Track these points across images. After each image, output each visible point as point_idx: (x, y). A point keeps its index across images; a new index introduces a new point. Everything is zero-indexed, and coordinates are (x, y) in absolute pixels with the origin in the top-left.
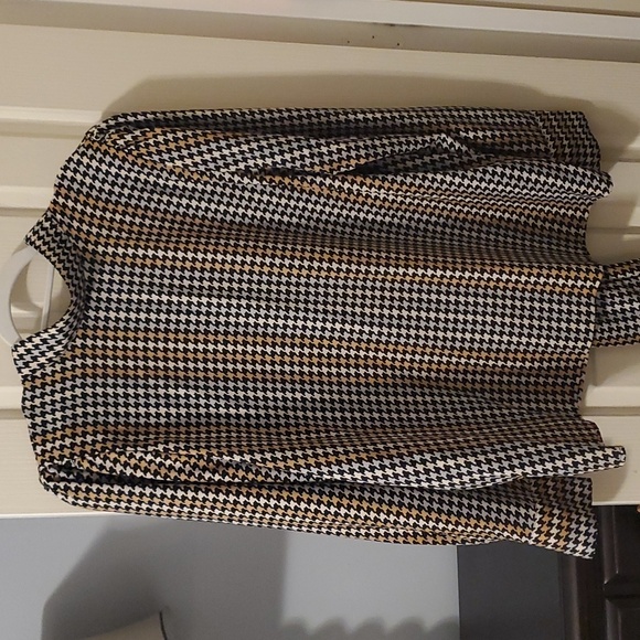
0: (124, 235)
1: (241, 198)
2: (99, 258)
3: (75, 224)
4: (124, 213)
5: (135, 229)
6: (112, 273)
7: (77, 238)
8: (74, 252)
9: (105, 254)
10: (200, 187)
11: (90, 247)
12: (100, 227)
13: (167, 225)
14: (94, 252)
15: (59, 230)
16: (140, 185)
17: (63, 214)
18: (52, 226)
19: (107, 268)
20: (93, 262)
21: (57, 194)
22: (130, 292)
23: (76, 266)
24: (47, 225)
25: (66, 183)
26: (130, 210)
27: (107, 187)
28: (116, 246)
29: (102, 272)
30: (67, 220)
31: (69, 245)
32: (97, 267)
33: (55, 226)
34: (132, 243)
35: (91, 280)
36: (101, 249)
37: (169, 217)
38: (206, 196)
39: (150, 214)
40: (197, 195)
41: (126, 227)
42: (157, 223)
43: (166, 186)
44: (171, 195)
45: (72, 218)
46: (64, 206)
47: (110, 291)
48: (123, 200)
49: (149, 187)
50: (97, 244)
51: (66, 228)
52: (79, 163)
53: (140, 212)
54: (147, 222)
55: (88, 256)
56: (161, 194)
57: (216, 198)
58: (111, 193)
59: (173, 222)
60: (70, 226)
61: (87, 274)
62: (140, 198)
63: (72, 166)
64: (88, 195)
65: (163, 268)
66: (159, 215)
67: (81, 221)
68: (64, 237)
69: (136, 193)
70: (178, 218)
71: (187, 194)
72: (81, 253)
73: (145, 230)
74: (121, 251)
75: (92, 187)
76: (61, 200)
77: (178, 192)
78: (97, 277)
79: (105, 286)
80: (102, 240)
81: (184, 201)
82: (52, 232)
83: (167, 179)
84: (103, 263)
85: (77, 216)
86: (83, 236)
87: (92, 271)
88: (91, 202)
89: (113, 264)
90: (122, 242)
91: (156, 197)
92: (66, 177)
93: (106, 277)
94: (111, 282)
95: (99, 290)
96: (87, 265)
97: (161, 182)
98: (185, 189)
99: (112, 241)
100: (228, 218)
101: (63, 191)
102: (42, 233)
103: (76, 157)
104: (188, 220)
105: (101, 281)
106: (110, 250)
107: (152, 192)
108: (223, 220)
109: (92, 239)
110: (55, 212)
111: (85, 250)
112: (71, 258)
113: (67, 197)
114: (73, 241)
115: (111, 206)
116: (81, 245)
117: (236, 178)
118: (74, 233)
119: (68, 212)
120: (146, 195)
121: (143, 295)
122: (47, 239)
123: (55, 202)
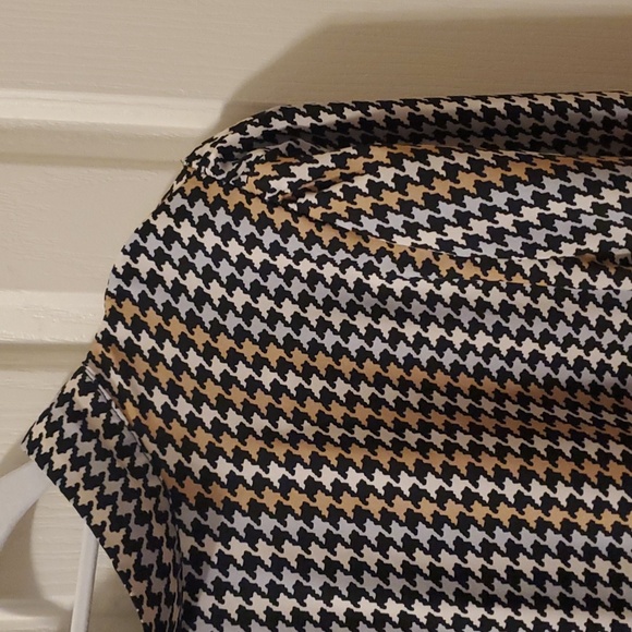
0: (284, 427)
1: (580, 321)
2: (218, 494)
3: (159, 399)
4: (283, 367)
5: (312, 408)
6: (252, 536)
7: (163, 439)
8: (153, 482)
9: (234, 481)
10: (472, 294)
11: (197, 463)
12: (223, 405)
13: (390, 395)
14: (208, 478)
15: (117, 416)
16: (321, 292)
17: (127, 372)
18: (99, 408)
19: (240, 522)
20: (203, 505)
21: (113, 317)
22: (301, 593)
23: (159, 531)
24: (84, 402)
25: (136, 288)
26: (298, 358)
27: (240, 298)
28: (265, 460)
29: (226, 535)
30: (136, 389)
31: (141, 460)
32: (214, 520)
33: (106, 408)
34: (305, 451)
35: (198, 558)
36: (223, 468)
37: (394, 372)
38: (490, 320)
39: (346, 366)
40: (466, 316)
41: (287, 405)
42: (365, 391)
43: (385, 293)
44: (401, 317)
45: (150, 382)
46: (131, 349)
47: (247, 590)
48: (281, 332)
49: (344, 297)
50: (213, 453)
51: (133, 412)
52: (170, 237)
53: (322, 362)
54: (341, 389)
55: (191, 489)
56: (376, 314)
57: (515, 323)
58: (249, 313)
59: (404, 386)
60: (145, 405)
61: (187, 542)
62: (323, 326)
63: (153, 244)
64: (192, 321)
65: (387, 519)
66: (370, 369)
67: (174, 391)
68: (129, 437)
69: (313, 314)
70: (417, 375)
71: (441, 312)
72: (172, 482)
73: (337, 411)
74: (276, 473)
75: (201, 298)
76: (122, 334)
77: (417, 308)
78: (212, 548)
79: (235, 577)
80: (228, 444)
81: (434, 333)
82: (96, 423)
83: (391, 277)
84: (229, 509)
85: (163, 375)
86: (178, 432)
87: (199, 531)
88: (200, 337)
89: (256, 510)
90: (280, 450)
91: (362, 322)
92: (136, 273)
93: (238, 549)
94: (251, 563)
95: (220, 589)
96: (188, 516)
97: (375, 282)
98: (433, 299)
99: (253, 447)
100: (541, 371)
101: (129, 310)
102: (71, 429)
103: (163, 222)
104: (441, 379)
105: (225, 562)
106: (249, 471)
107: (352, 309)
108: (526, 379)
109: (202, 439)
110: (105, 365)
111: (182, 472)
112: (147, 505)
113: (137, 326)
114: (152, 447)
115: (249, 349)
116: (172, 457)
117: (578, 276)
118: (154, 422)
119: (141, 366)
120: (337, 318)
121: (336, 600)
122: (86, 448)
123: (107, 339)
